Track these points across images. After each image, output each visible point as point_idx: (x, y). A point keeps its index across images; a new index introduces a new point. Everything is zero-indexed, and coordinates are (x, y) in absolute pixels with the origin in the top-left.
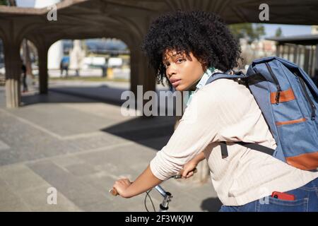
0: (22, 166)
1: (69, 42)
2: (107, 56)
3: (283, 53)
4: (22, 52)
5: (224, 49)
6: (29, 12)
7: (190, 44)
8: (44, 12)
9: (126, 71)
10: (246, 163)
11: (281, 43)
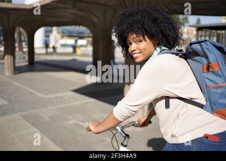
0: (17, 116)
1: (49, 28)
2: (76, 38)
3: (201, 36)
4: (16, 35)
5: (170, 33)
6: (21, 7)
7: (146, 30)
8: (31, 7)
9: (90, 49)
10: (184, 114)
11: (200, 29)
